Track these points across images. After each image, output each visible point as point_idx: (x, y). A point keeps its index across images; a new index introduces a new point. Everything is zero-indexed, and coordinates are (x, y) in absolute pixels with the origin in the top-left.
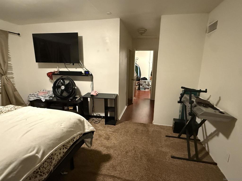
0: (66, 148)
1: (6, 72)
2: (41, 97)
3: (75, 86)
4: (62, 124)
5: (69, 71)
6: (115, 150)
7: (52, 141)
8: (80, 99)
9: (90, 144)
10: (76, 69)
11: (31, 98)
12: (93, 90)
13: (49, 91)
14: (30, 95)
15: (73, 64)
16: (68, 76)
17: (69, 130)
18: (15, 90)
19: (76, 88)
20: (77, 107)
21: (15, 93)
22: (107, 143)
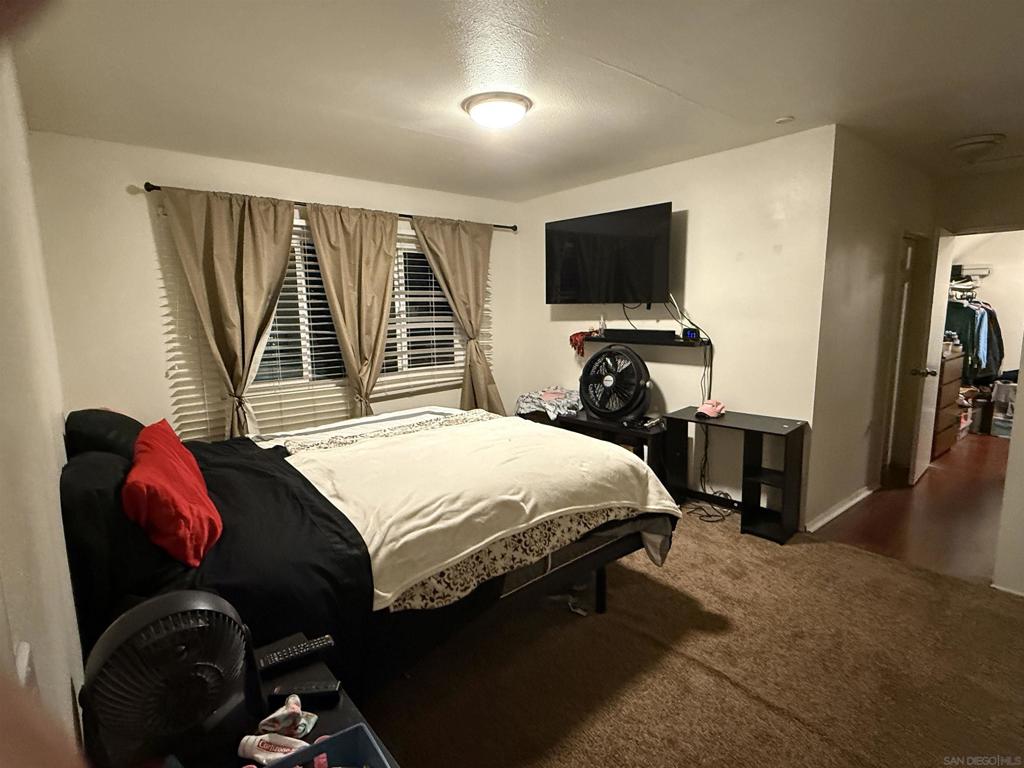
0: (585, 525)
1: (478, 331)
2: (548, 406)
3: (648, 378)
4: (584, 464)
5: (632, 328)
6: (755, 614)
7: (556, 492)
8: (658, 424)
9: (661, 555)
10: (658, 321)
11: (524, 405)
12: (709, 398)
13: (570, 393)
14: (522, 396)
15: (649, 307)
16: (628, 345)
17: (599, 482)
18: (491, 381)
19: (648, 384)
20: (646, 448)
21: (489, 386)
22: (730, 585)
